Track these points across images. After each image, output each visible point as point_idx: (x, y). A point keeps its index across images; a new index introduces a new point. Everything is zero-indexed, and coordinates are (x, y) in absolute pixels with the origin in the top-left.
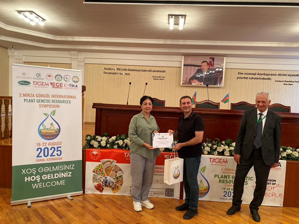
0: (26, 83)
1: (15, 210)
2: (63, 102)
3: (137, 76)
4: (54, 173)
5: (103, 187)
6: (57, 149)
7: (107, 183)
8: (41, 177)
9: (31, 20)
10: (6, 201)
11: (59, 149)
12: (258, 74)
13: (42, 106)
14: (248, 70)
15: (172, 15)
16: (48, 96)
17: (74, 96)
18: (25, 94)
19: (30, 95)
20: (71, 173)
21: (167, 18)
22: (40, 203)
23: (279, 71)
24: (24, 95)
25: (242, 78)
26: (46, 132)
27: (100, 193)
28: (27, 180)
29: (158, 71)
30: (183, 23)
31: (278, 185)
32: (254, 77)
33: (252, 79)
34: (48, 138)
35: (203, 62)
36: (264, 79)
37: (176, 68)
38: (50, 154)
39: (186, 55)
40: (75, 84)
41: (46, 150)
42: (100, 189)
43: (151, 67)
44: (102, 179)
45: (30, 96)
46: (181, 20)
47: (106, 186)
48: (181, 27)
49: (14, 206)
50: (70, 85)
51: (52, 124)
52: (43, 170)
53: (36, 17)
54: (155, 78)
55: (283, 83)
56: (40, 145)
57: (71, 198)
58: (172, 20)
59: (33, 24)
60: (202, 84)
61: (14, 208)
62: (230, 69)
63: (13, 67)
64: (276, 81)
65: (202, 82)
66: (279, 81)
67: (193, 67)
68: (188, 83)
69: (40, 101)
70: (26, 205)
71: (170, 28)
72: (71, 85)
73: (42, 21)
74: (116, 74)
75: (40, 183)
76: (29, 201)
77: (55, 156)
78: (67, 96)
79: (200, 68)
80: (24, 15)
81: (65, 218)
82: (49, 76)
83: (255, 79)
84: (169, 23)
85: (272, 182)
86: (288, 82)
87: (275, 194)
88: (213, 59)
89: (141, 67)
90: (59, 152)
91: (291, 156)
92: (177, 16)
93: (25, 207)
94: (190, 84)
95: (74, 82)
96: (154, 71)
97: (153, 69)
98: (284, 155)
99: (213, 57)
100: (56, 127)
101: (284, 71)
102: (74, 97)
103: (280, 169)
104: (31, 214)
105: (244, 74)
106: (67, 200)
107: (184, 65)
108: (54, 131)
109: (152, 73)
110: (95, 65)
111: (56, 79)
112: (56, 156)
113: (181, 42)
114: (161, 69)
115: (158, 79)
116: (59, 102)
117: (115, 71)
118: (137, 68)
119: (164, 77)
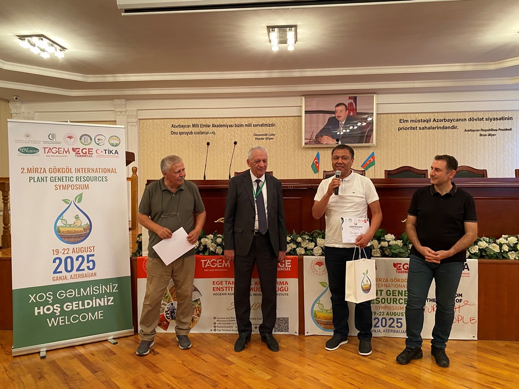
0: (31, 151)
1: (18, 363)
2: (95, 179)
3: (227, 135)
4: (83, 299)
5: (168, 320)
6: (88, 258)
7: (174, 312)
8: (62, 307)
9: (41, 50)
10: (5, 350)
11: (91, 258)
12: (434, 120)
13: (60, 187)
14: (417, 115)
15: (274, 27)
16: (69, 170)
17: (112, 169)
18: (31, 168)
19: (40, 169)
20: (112, 298)
21: (266, 31)
22: (61, 350)
23: (471, 113)
24: (29, 171)
25: (406, 129)
26: (68, 231)
27: (164, 331)
28: (39, 313)
29: (262, 125)
30: (294, 39)
31: (467, 303)
32: (428, 125)
33: (423, 129)
34: (72, 240)
35: (338, 105)
36: (444, 128)
37: (292, 118)
38: (75, 267)
39: (308, 95)
40: (114, 149)
41: (69, 260)
42: (164, 323)
43: (250, 119)
44: (167, 307)
45: (39, 171)
46: (290, 35)
47: (172, 319)
48: (291, 47)
49: (18, 358)
51: (77, 217)
52: (65, 295)
53: (50, 44)
54: (258, 137)
55: (479, 133)
56: (58, 252)
57: (114, 341)
58: (275, 35)
59: (45, 56)
61: (18, 359)
62: (385, 115)
63: (9, 125)
64: (465, 131)
66: (471, 130)
67: (321, 115)
68: (315, 141)
69: (55, 179)
70: (37, 355)
71: (273, 49)
72: (107, 151)
73: (61, 50)
74: (191, 133)
75: (60, 318)
76: (43, 348)
77: (84, 270)
78: (101, 170)
79: (334, 115)
80: (29, 41)
81: (101, 372)
82: (70, 137)
83: (429, 128)
84: (270, 42)
86: (487, 130)
87: (463, 318)
88: (355, 99)
89: (233, 120)
90: (91, 263)
91: (486, 251)
92: (281, 28)
93: (37, 358)
94: (317, 144)
96: (256, 126)
97: (254, 122)
98: (475, 251)
99: (354, 96)
100: (85, 222)
101: (479, 113)
102: (113, 171)
103: (468, 275)
104: (46, 369)
105: (409, 121)
106: (107, 345)
107: (306, 112)
108: (82, 229)
109: (252, 128)
110: (155, 120)
112: (87, 270)
113: (297, 73)
114: (268, 121)
115: (263, 139)
116: (89, 179)
117: (190, 129)
118: (227, 122)
119: (274, 135)
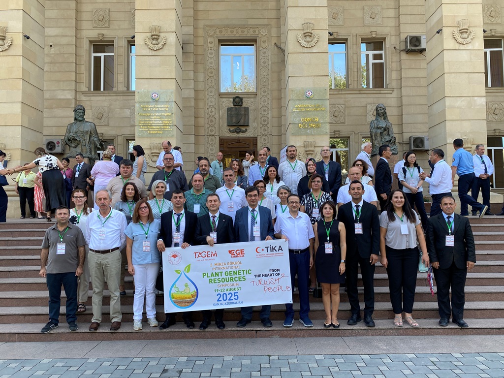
31: (283, 275)
85: (275, 273)
87: (281, 287)
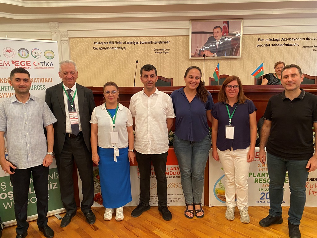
3: (135, 50)
12: (283, 39)
13: (4, 95)
14: (270, 35)
17: (49, 79)
23: (308, 34)
25: (262, 46)
27: (100, 206)
29: (160, 42)
32: (278, 43)
33: (274, 45)
35: (216, 28)
36: (289, 45)
37: (182, 37)
39: (194, 20)
40: (50, 61)
42: (100, 200)
43: (151, 38)
50: (42, 63)
54: (157, 52)
55: (312, 48)
60: (215, 56)
62: (248, 35)
64: (303, 47)
65: (215, 54)
66: (307, 47)
67: (203, 35)
68: (199, 55)
74: (108, 48)
78: (39, 79)
82: (9, 51)
83: (279, 45)
88: (228, 23)
89: (138, 38)
95: (48, 58)
96: (156, 43)
97: (154, 40)
99: (227, 20)
101: (314, 34)
105: (265, 40)
107: (193, 33)
109: (153, 45)
110: (82, 39)
111: (20, 56)
114: (164, 39)
115: (161, 53)
117: (108, 45)
118: (134, 40)
119: (168, 50)
